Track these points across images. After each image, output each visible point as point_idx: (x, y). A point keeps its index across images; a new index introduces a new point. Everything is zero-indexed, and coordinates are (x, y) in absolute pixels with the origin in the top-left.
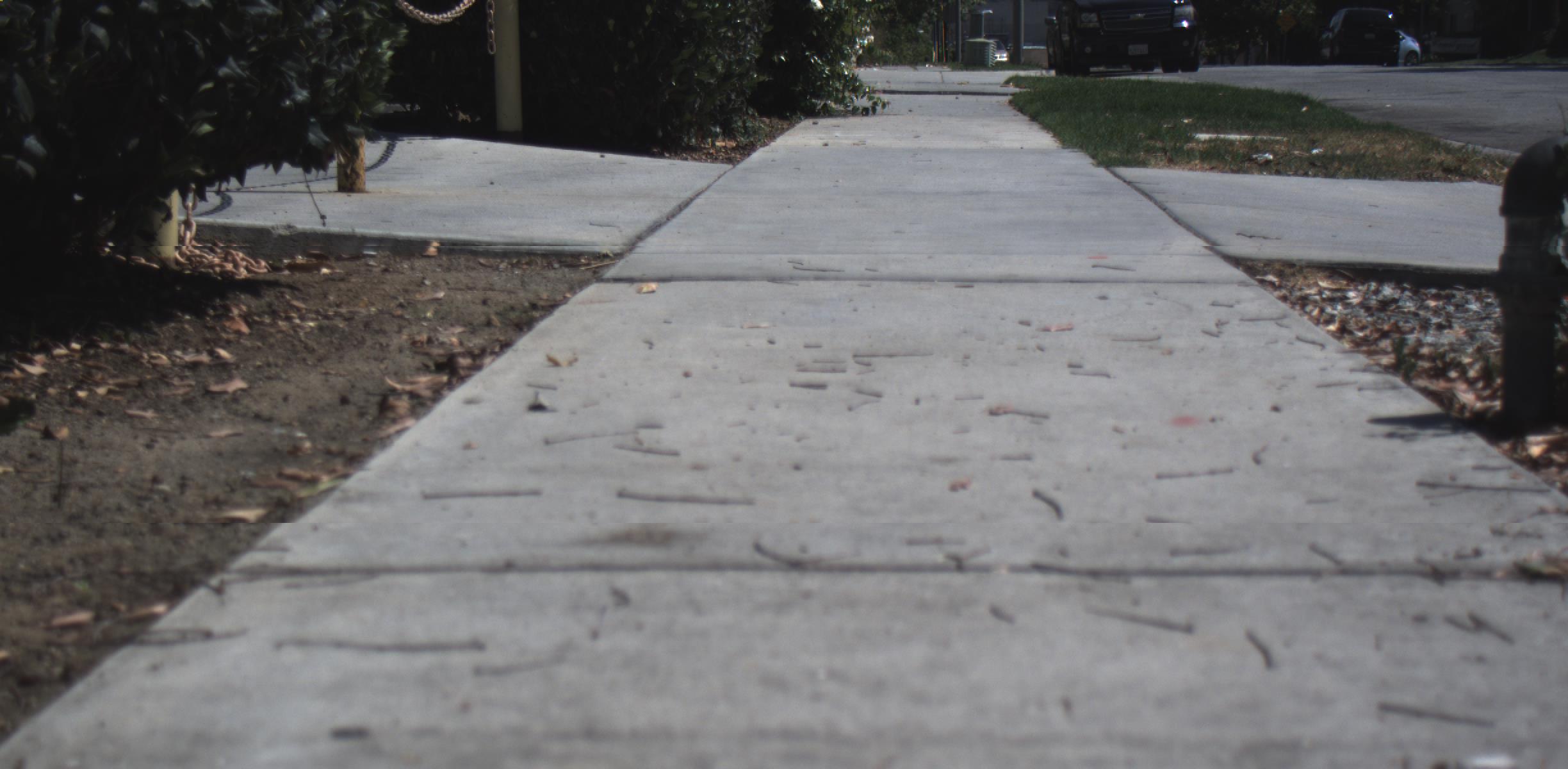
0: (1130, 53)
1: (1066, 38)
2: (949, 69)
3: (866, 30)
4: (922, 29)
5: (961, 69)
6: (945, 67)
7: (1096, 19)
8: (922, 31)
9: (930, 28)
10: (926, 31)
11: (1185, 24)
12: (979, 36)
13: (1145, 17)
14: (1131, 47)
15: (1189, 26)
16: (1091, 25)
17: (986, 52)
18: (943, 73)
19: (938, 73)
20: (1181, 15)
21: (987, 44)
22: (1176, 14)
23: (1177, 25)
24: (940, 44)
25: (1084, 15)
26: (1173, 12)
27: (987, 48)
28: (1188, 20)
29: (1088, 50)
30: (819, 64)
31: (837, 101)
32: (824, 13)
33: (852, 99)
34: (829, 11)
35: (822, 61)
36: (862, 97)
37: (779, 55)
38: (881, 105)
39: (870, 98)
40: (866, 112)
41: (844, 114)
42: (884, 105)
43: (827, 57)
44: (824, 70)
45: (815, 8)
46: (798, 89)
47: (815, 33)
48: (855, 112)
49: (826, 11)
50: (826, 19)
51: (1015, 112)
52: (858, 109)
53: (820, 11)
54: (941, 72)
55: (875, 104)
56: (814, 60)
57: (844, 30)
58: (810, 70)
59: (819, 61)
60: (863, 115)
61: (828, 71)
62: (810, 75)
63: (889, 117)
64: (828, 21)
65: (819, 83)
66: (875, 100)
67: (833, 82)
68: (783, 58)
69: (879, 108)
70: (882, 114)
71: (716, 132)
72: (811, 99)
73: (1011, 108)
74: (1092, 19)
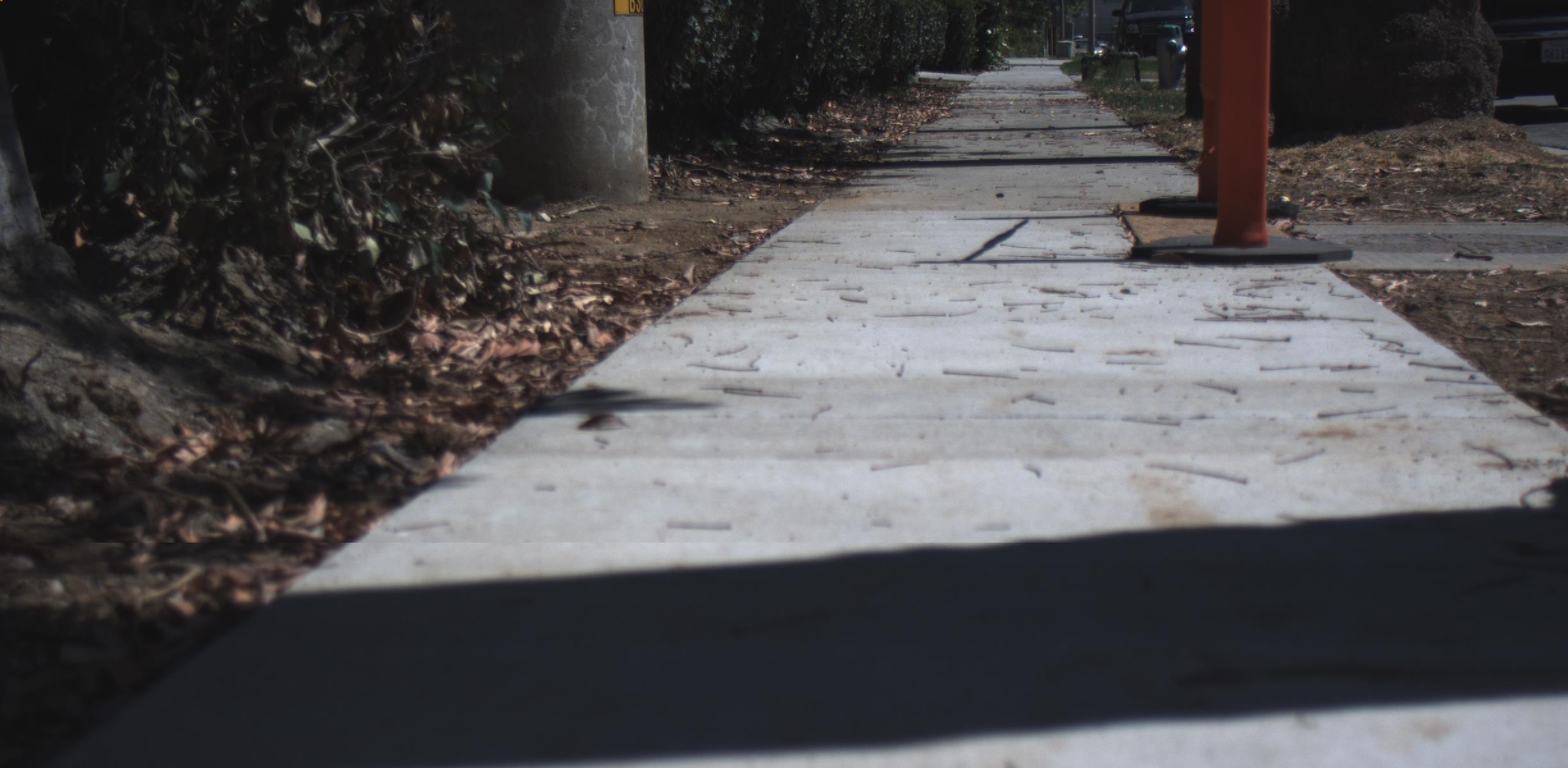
5: (1055, 59)
21: (1069, 45)
34: (993, 34)
41: (999, 70)
43: (993, 51)
46: (982, 61)
47: (989, 42)
48: (1002, 70)
50: (992, 37)
53: (990, 34)
56: (988, 51)
57: (998, 41)
61: (992, 55)
62: (986, 57)
65: (989, 59)
67: (994, 59)
68: (978, 50)
72: (987, 64)
74: (1135, 28)
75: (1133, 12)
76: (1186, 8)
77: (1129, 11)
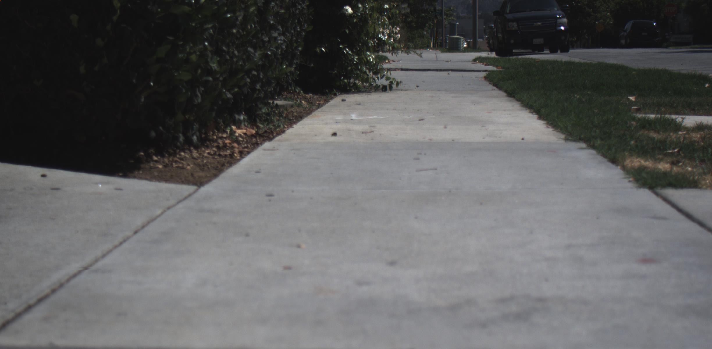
0: (534, 43)
1: (500, 35)
2: (440, 52)
3: (396, 32)
4: (426, 32)
5: (446, 52)
6: (438, 51)
7: (516, 26)
8: (425, 33)
9: (429, 31)
10: (427, 33)
11: (562, 28)
12: (455, 35)
13: (542, 24)
14: (534, 40)
15: (565, 29)
16: (514, 29)
17: (459, 43)
18: (437, 54)
19: (434, 54)
20: (560, 23)
21: (459, 39)
22: (558, 23)
23: (558, 29)
24: (434, 39)
25: (510, 23)
26: (556, 21)
27: (460, 41)
28: (563, 26)
29: (512, 41)
30: (349, 54)
31: (363, 81)
32: (354, 16)
33: (374, 79)
34: (357, 15)
35: (352, 51)
36: (382, 78)
37: (321, 47)
38: (395, 83)
39: (388, 79)
40: (384, 89)
42: (398, 84)
43: (356, 49)
44: (353, 58)
45: (347, 13)
46: (334, 73)
47: (347, 31)
48: (377, 89)
49: (356, 15)
50: (355, 20)
51: (491, 87)
52: (379, 86)
53: (350, 15)
54: (436, 54)
55: (391, 82)
56: (346, 51)
57: (368, 29)
58: (344, 59)
59: (350, 52)
60: (383, 91)
61: (357, 59)
62: (344, 62)
63: (402, 92)
64: (356, 22)
65: (350, 68)
66: (391, 80)
67: (361, 66)
68: (323, 49)
69: (394, 86)
70: (397, 90)
71: (239, 120)
72: (343, 79)
73: (487, 83)
74: (514, 26)
75: (511, 12)
76: (556, 9)
77: (508, 12)
